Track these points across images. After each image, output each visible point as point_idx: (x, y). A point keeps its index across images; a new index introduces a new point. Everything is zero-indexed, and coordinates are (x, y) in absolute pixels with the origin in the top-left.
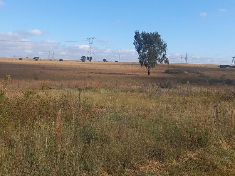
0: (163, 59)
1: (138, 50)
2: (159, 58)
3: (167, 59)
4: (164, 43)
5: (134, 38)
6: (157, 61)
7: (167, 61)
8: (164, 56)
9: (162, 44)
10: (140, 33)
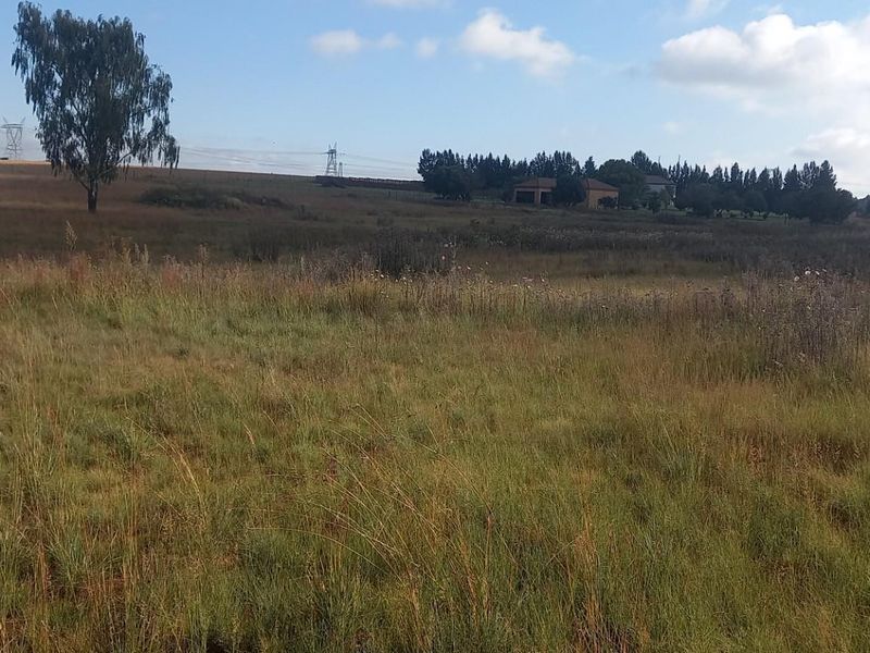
0: (157, 139)
1: (35, 92)
2: (137, 136)
3: (172, 141)
4: (155, 74)
5: (15, 35)
6: (127, 150)
7: (172, 153)
8: (159, 127)
9: (146, 74)
10: (47, 15)
